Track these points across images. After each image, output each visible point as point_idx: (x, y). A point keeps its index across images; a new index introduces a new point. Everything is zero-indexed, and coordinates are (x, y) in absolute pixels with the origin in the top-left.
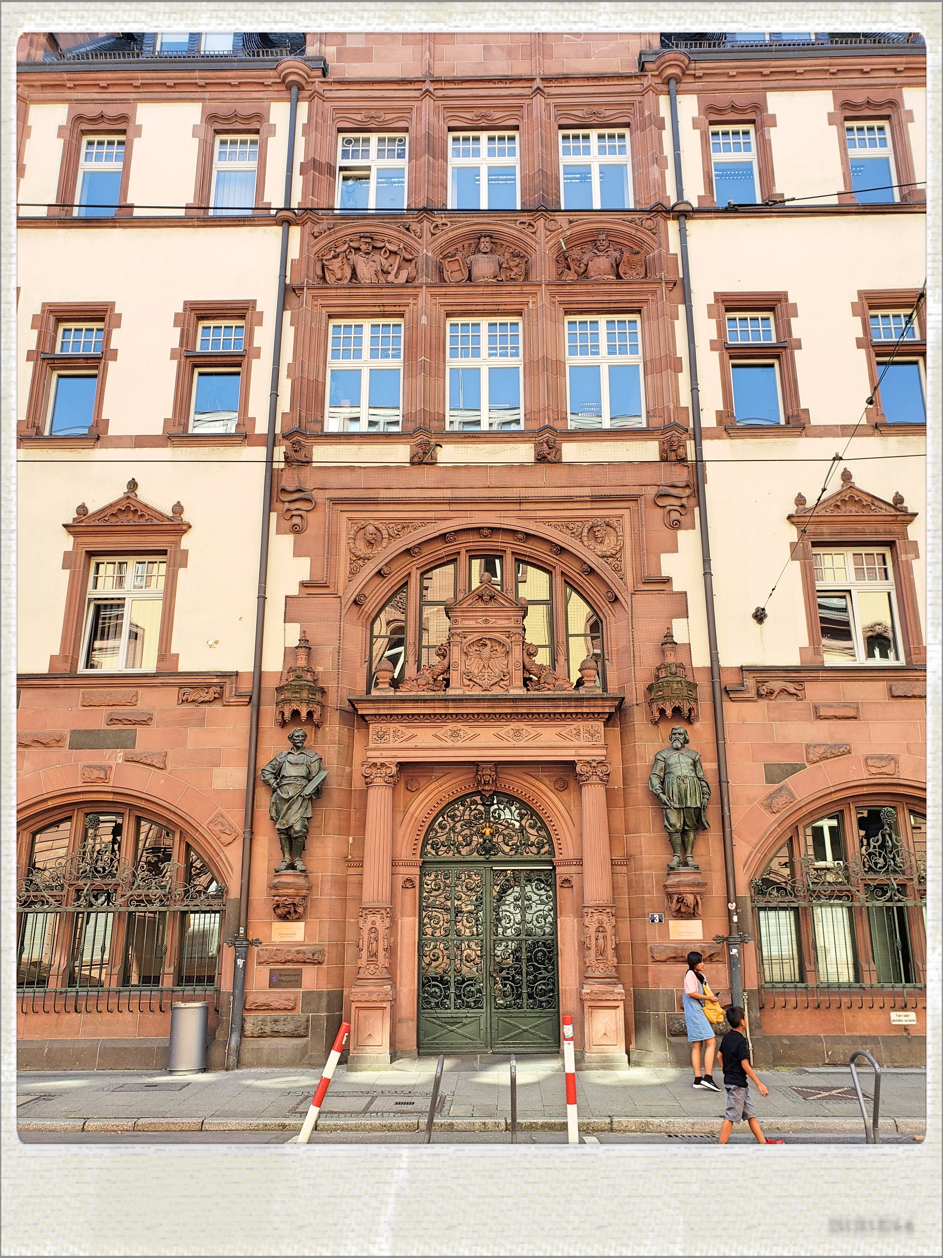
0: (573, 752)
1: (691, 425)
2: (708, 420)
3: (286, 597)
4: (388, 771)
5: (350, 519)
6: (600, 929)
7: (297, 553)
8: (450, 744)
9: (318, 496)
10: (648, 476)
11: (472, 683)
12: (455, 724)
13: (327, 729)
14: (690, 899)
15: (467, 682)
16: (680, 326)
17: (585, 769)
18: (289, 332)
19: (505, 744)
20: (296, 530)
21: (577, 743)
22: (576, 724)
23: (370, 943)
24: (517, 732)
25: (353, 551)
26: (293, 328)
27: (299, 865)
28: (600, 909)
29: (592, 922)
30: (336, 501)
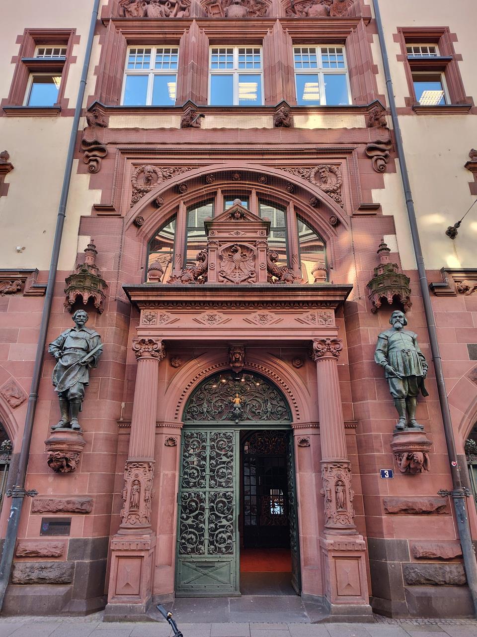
0: (310, 333)
1: (388, 106)
2: (400, 103)
3: (81, 217)
4: (155, 346)
5: (134, 164)
6: (339, 482)
7: (92, 186)
8: (207, 326)
9: (111, 149)
10: (358, 137)
11: (226, 280)
12: (212, 311)
13: (107, 315)
14: (419, 456)
15: (222, 279)
16: (375, 47)
17: (320, 346)
18: (98, 49)
19: (252, 326)
20: (92, 171)
21: (312, 326)
22: (311, 311)
23: (132, 494)
24: (263, 317)
25: (135, 186)
26: (101, 46)
27: (75, 424)
28: (337, 464)
29: (331, 477)
30: (124, 152)
